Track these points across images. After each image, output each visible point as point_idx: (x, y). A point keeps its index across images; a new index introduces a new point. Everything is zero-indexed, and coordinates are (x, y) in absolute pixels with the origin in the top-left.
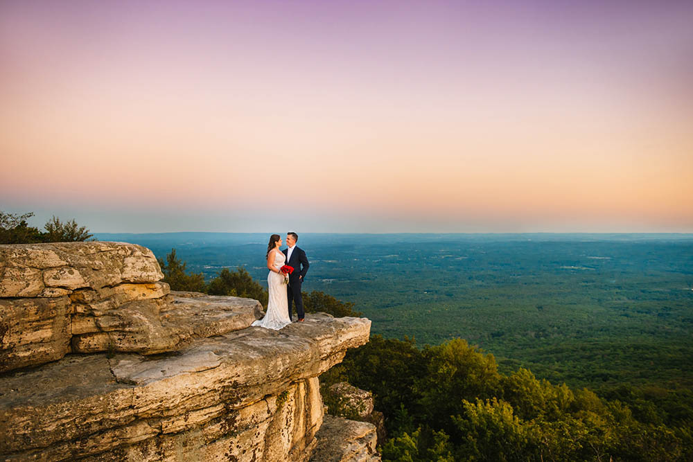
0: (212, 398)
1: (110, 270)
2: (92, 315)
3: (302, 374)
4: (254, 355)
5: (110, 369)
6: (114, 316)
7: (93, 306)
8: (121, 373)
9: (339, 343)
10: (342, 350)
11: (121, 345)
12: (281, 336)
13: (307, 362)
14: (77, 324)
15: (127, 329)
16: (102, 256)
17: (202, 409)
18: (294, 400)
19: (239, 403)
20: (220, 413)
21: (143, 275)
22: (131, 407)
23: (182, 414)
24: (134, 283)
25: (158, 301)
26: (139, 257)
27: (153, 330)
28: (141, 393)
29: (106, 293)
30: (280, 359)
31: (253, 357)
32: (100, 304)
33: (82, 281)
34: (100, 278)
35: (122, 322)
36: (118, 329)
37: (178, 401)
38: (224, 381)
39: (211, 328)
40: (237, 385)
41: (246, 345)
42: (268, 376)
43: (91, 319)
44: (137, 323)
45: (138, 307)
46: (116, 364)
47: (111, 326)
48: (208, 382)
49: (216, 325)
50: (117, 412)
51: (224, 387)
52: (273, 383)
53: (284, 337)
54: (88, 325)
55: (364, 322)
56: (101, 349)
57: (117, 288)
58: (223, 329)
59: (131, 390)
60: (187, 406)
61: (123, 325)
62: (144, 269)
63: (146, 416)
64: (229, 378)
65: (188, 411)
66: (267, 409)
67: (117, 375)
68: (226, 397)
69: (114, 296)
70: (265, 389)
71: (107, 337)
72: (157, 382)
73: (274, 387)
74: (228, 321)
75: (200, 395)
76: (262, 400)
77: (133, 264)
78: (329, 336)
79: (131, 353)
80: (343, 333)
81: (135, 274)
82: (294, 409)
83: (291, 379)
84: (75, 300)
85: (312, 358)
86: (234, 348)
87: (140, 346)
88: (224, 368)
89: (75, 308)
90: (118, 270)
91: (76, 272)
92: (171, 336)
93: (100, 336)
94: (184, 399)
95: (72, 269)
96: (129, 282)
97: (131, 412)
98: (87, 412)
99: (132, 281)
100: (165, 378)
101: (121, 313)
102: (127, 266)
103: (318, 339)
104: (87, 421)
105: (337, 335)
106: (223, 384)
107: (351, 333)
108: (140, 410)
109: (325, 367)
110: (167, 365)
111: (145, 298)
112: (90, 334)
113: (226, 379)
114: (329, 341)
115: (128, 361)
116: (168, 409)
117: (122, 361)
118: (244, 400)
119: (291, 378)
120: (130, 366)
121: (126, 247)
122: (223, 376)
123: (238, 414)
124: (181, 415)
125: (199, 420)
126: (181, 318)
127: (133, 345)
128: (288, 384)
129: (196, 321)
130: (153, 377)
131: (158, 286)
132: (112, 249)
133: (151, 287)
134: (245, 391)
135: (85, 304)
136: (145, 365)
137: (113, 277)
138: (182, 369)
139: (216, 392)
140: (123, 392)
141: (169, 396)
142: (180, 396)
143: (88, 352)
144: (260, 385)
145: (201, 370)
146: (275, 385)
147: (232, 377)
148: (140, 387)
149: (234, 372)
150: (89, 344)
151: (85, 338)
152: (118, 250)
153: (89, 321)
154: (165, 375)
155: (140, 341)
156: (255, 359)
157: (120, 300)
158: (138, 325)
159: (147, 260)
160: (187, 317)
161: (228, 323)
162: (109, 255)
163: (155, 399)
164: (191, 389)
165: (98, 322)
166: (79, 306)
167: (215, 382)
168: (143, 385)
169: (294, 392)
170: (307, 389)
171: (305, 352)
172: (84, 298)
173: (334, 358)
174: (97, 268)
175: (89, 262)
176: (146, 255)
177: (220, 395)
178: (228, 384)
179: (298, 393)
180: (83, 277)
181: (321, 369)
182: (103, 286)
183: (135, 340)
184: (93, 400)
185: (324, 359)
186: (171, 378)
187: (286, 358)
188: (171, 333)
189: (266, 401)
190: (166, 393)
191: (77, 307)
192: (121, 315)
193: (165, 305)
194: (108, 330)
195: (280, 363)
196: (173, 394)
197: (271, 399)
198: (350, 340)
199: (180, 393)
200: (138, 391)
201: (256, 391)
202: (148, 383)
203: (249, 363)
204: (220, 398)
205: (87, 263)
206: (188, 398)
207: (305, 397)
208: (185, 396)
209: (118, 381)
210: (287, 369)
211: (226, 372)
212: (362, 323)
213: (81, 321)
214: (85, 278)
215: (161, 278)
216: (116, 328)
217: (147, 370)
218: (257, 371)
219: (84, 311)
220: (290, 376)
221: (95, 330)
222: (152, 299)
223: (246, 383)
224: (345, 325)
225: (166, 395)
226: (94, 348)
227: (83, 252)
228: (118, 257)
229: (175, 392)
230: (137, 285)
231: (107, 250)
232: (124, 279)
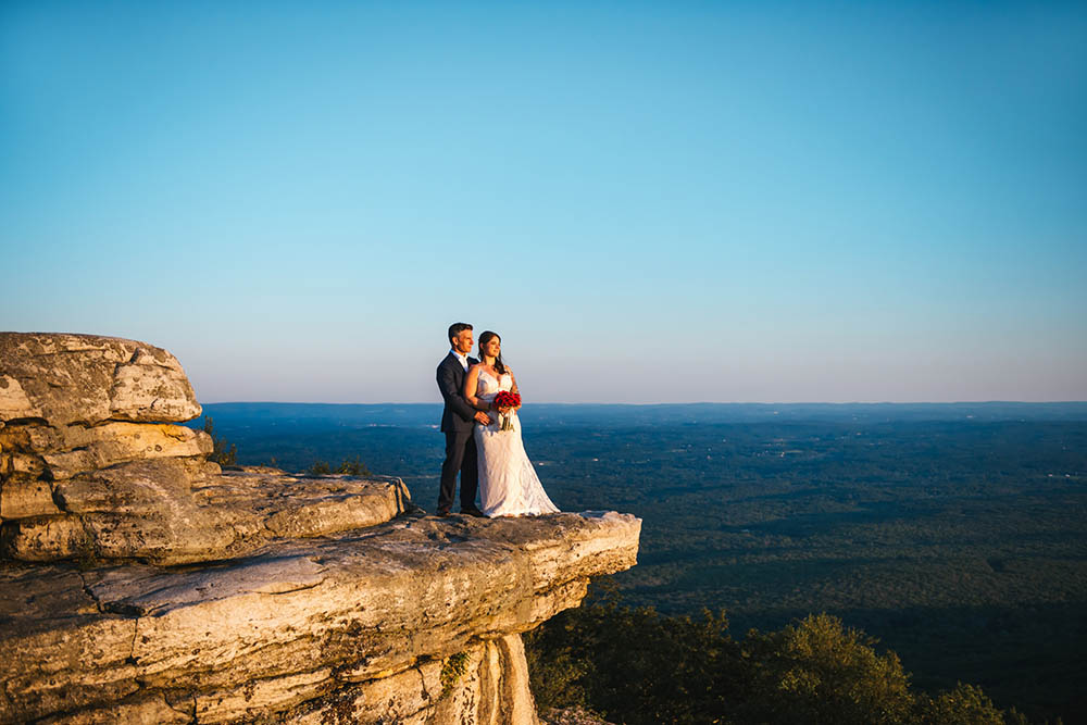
0: (305, 653)
1: (88, 389)
2: (46, 476)
3: (496, 619)
4: (395, 568)
5: (85, 587)
6: (96, 481)
7: (50, 460)
8: (107, 595)
9: (574, 559)
10: (580, 578)
11: (109, 544)
13: (507, 591)
14: (14, 496)
15: (123, 509)
16: (68, 361)
17: (284, 676)
18: (478, 680)
19: (362, 668)
20: (321, 689)
21: (157, 404)
22: (131, 661)
23: (241, 685)
24: (139, 421)
25: (189, 462)
26: (148, 367)
27: (178, 514)
28: (151, 632)
29: (77, 435)
30: (449, 579)
31: (394, 572)
32: (64, 456)
33: (27, 403)
34: (66, 404)
35: (111, 495)
36: (102, 509)
37: (233, 655)
38: (330, 619)
39: (301, 519)
40: (360, 629)
41: (377, 550)
42: (425, 614)
43: (45, 486)
44: (143, 496)
45: (145, 469)
46: (98, 579)
47: (88, 502)
48: (298, 617)
49: (312, 513)
50: (99, 669)
51: (331, 631)
52: (435, 631)
53: (455, 540)
54: (33, 499)
55: (627, 521)
56: (65, 551)
57: (100, 430)
58: (327, 524)
59: (130, 623)
60: (252, 667)
61: (115, 502)
62: (159, 392)
63: (161, 683)
64: (342, 614)
65: (253, 681)
66: (421, 688)
67: (101, 597)
68: (334, 654)
69: (94, 443)
70: (417, 642)
71: (79, 526)
72: (188, 609)
73: (439, 640)
74: (338, 507)
75: (279, 645)
76: (411, 668)
77: (136, 380)
78: (552, 542)
79: (132, 559)
80: (584, 539)
81: (140, 401)
82: (477, 699)
83: (473, 630)
84: (10, 446)
85: (517, 585)
86: (353, 554)
87: (151, 544)
88: (331, 589)
89: (10, 463)
90: (103, 392)
91: (14, 383)
92: (218, 528)
93: (63, 525)
94: (246, 651)
95: (5, 376)
96: (126, 419)
97: (131, 672)
98: (34, 666)
99: (133, 416)
100: (204, 600)
101: (111, 475)
102: (122, 384)
103: (530, 547)
104: (32, 688)
105: (570, 541)
106: (329, 625)
107: (598, 540)
108: (151, 670)
109: (544, 609)
110: (209, 580)
111: (159, 454)
112: (42, 519)
113: (335, 614)
114: (554, 553)
115: (123, 575)
116: (210, 671)
117: (112, 574)
118: (373, 661)
119: (471, 626)
120: (127, 582)
121: (122, 346)
122: (329, 606)
123: (361, 694)
124: (238, 686)
125: (276, 700)
126: (238, 498)
127: (135, 544)
128: (466, 638)
130: (178, 600)
131: (188, 431)
132: (90, 347)
133: (174, 433)
134: (375, 644)
135: (33, 454)
136: (162, 581)
137: (93, 405)
138: (242, 585)
139: (313, 641)
140: (113, 627)
141: (213, 640)
142: (236, 643)
143: (36, 558)
144: (408, 633)
145: (282, 591)
146: (440, 636)
147: (349, 611)
148: (152, 619)
149: (352, 600)
150: (39, 542)
151: (29, 527)
152: (104, 351)
153: (39, 489)
154: (205, 597)
155: (151, 534)
156: (397, 573)
157: (108, 454)
158: (145, 502)
159: (165, 373)
160: (250, 498)
161: (338, 511)
162: (83, 359)
163: (183, 646)
164: (260, 628)
165: (59, 493)
166: (18, 457)
167: (312, 618)
168: (158, 615)
169: (479, 660)
170: (505, 666)
171: (502, 567)
172: (30, 441)
173: (563, 592)
174: (59, 384)
175: (42, 369)
176: (164, 365)
177: (322, 649)
178: (339, 625)
179: (487, 668)
180: (28, 397)
181: (536, 613)
182: (71, 421)
183: (140, 532)
184: (47, 641)
185: (541, 592)
186: (219, 602)
187: (462, 578)
188: (217, 521)
189: (420, 671)
190: (207, 634)
191: (15, 460)
192: (111, 479)
193: (204, 475)
194: (80, 511)
195: (449, 587)
196: (221, 636)
197: (431, 666)
198: (597, 555)
199: (236, 637)
200: (146, 625)
201: (399, 645)
202: (169, 610)
203: (385, 584)
204: (322, 656)
205: (36, 371)
206: (254, 648)
207: (499, 681)
208: (248, 645)
209: (103, 608)
210: (465, 601)
211: (336, 599)
212: (623, 522)
213: (22, 491)
214: (32, 398)
215: (196, 413)
216: (98, 506)
217: (165, 588)
218: (402, 600)
219: (30, 468)
220: (470, 620)
221: (54, 509)
222: (176, 457)
223: (377, 626)
224: (586, 523)
225: (206, 638)
226: (49, 551)
227: (27, 350)
228: (104, 364)
229: (225, 632)
230: (143, 426)
231: (81, 348)
232: (117, 411)
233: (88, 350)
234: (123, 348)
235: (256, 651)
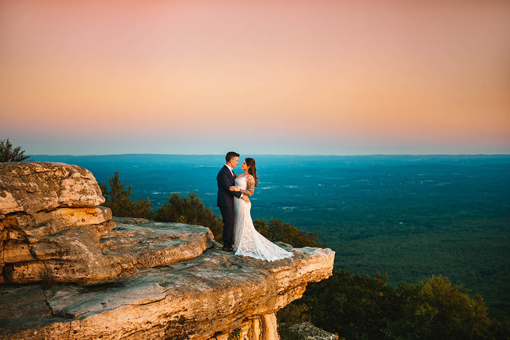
0: (156, 334)
1: (47, 193)
2: (26, 241)
3: (257, 310)
4: (202, 288)
5: (46, 301)
6: (51, 243)
7: (28, 233)
8: (57, 306)
9: (298, 275)
10: (302, 284)
11: (58, 275)
12: (233, 267)
13: (262, 296)
14: (10, 251)
15: (65, 258)
16: (37, 178)
18: (247, 339)
21: (82, 198)
24: (73, 207)
25: (99, 227)
26: (77, 179)
27: (92, 260)
28: (78, 328)
29: (42, 217)
30: (232, 292)
31: (202, 290)
32: (35, 230)
33: (16, 204)
34: (35, 202)
35: (59, 250)
36: (54, 257)
37: (120, 337)
38: (169, 316)
39: (156, 258)
40: (185, 320)
41: (194, 276)
42: (218, 311)
43: (25, 246)
44: (75, 250)
45: (76, 234)
46: (52, 296)
47: (47, 254)
48: (153, 317)
49: (161, 254)
51: (170, 322)
52: (224, 319)
53: (236, 268)
54: (22, 253)
55: (327, 253)
56: (37, 279)
57: (54, 213)
58: (169, 259)
59: (68, 324)
61: (61, 254)
62: (83, 192)
64: (176, 313)
67: (53, 307)
68: (172, 333)
69: (51, 221)
70: (214, 326)
71: (43, 266)
72: (97, 315)
73: (226, 323)
74: (175, 250)
75: (143, 331)
76: (212, 338)
77: (71, 186)
78: (287, 267)
79: (68, 284)
80: (304, 265)
81: (73, 197)
83: (244, 316)
84: (7, 225)
85: (268, 292)
86: (181, 279)
87: (78, 276)
88: (170, 301)
89: (8, 235)
90: (54, 193)
91: (9, 195)
92: (113, 266)
93: (35, 265)
94: (126, 335)
95: (5, 191)
96: (67, 206)
99: (70, 205)
100: (105, 311)
101: (58, 240)
102: (64, 189)
103: (275, 270)
105: (296, 267)
106: (169, 319)
107: (311, 265)
109: (282, 302)
110: (108, 297)
111: (84, 224)
112: (25, 263)
113: (172, 313)
114: (287, 273)
115: (65, 293)
117: (59, 292)
118: (192, 336)
119: (243, 314)
120: (67, 297)
121: (64, 168)
122: (168, 310)
126: (123, 246)
127: (70, 275)
128: (241, 320)
129: (140, 250)
130: (92, 310)
131: (98, 210)
132: (48, 169)
133: (91, 212)
134: (193, 327)
135: (19, 229)
136: (84, 297)
137: (49, 200)
138: (124, 301)
139: (161, 328)
140: (59, 326)
141: (110, 331)
142: (121, 331)
143: (22, 282)
144: (210, 321)
145: (144, 303)
146: (226, 321)
147: (179, 311)
148: (78, 321)
149: (180, 306)
150: (23, 274)
151: (18, 267)
152: (55, 171)
153: (23, 248)
154: (106, 308)
155: (79, 271)
156: (204, 291)
157: (57, 226)
158: (76, 253)
159: (86, 182)
160: (130, 245)
161: (175, 252)
162: (44, 176)
163: (94, 334)
164: (133, 323)
165: (33, 250)
166: (12, 232)
167: (160, 316)
168: (82, 319)
169: (248, 330)
170: (263, 328)
171: (259, 285)
172: (18, 223)
173: (292, 292)
174: (32, 191)
175: (23, 184)
176: (85, 177)
177: (165, 332)
178: (174, 319)
179: (253, 332)
180: (16, 200)
181: (278, 304)
182: (39, 210)
183: (73, 270)
184: (26, 335)
185: (281, 293)
186: (112, 311)
187: (238, 291)
188: (112, 262)
189: (216, 339)
190: (106, 328)
191: (10, 233)
192: (58, 242)
193: (107, 232)
194: (44, 258)
195: (232, 296)
196: (114, 329)
197: (222, 336)
198: (311, 272)
199: (121, 328)
200: (76, 325)
201: (206, 328)
202: (87, 316)
203: (197, 296)
204: (165, 335)
205: (20, 185)
206: (131, 333)
207: (260, 336)
208: (127, 332)
209: (54, 313)
210: (240, 303)
211: (172, 306)
212: (325, 254)
213: (15, 248)
214: (18, 201)
215: (102, 202)
216: (52, 256)
217: (85, 302)
218: (207, 305)
219: (18, 237)
220: (243, 312)
221: (30, 258)
222: (92, 225)
223: (194, 318)
224: (305, 256)
225: (105, 330)
226: (29, 278)
227: (16, 173)
228: (55, 178)
229: (116, 326)
230: (75, 209)
231: (42, 171)
232: (62, 203)
233: (47, 171)
234: (65, 169)
235: (132, 334)
